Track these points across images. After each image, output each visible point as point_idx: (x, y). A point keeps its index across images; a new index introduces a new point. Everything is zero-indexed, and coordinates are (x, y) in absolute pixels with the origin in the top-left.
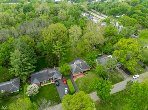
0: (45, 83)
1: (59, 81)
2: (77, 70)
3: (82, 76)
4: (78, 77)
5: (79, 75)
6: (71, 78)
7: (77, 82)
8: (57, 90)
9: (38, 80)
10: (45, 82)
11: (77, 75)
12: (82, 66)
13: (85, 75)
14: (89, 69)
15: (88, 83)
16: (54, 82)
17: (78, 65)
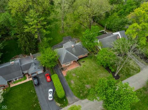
0: (17, 82)
1: (40, 77)
2: (68, 58)
3: (76, 67)
4: (69, 69)
5: (71, 65)
6: (59, 70)
7: (67, 77)
8: (36, 94)
9: (4, 78)
10: (16, 79)
11: (69, 66)
12: (76, 51)
13: (80, 65)
14: (87, 55)
15: (85, 79)
16: (31, 79)
17: (69, 49)
